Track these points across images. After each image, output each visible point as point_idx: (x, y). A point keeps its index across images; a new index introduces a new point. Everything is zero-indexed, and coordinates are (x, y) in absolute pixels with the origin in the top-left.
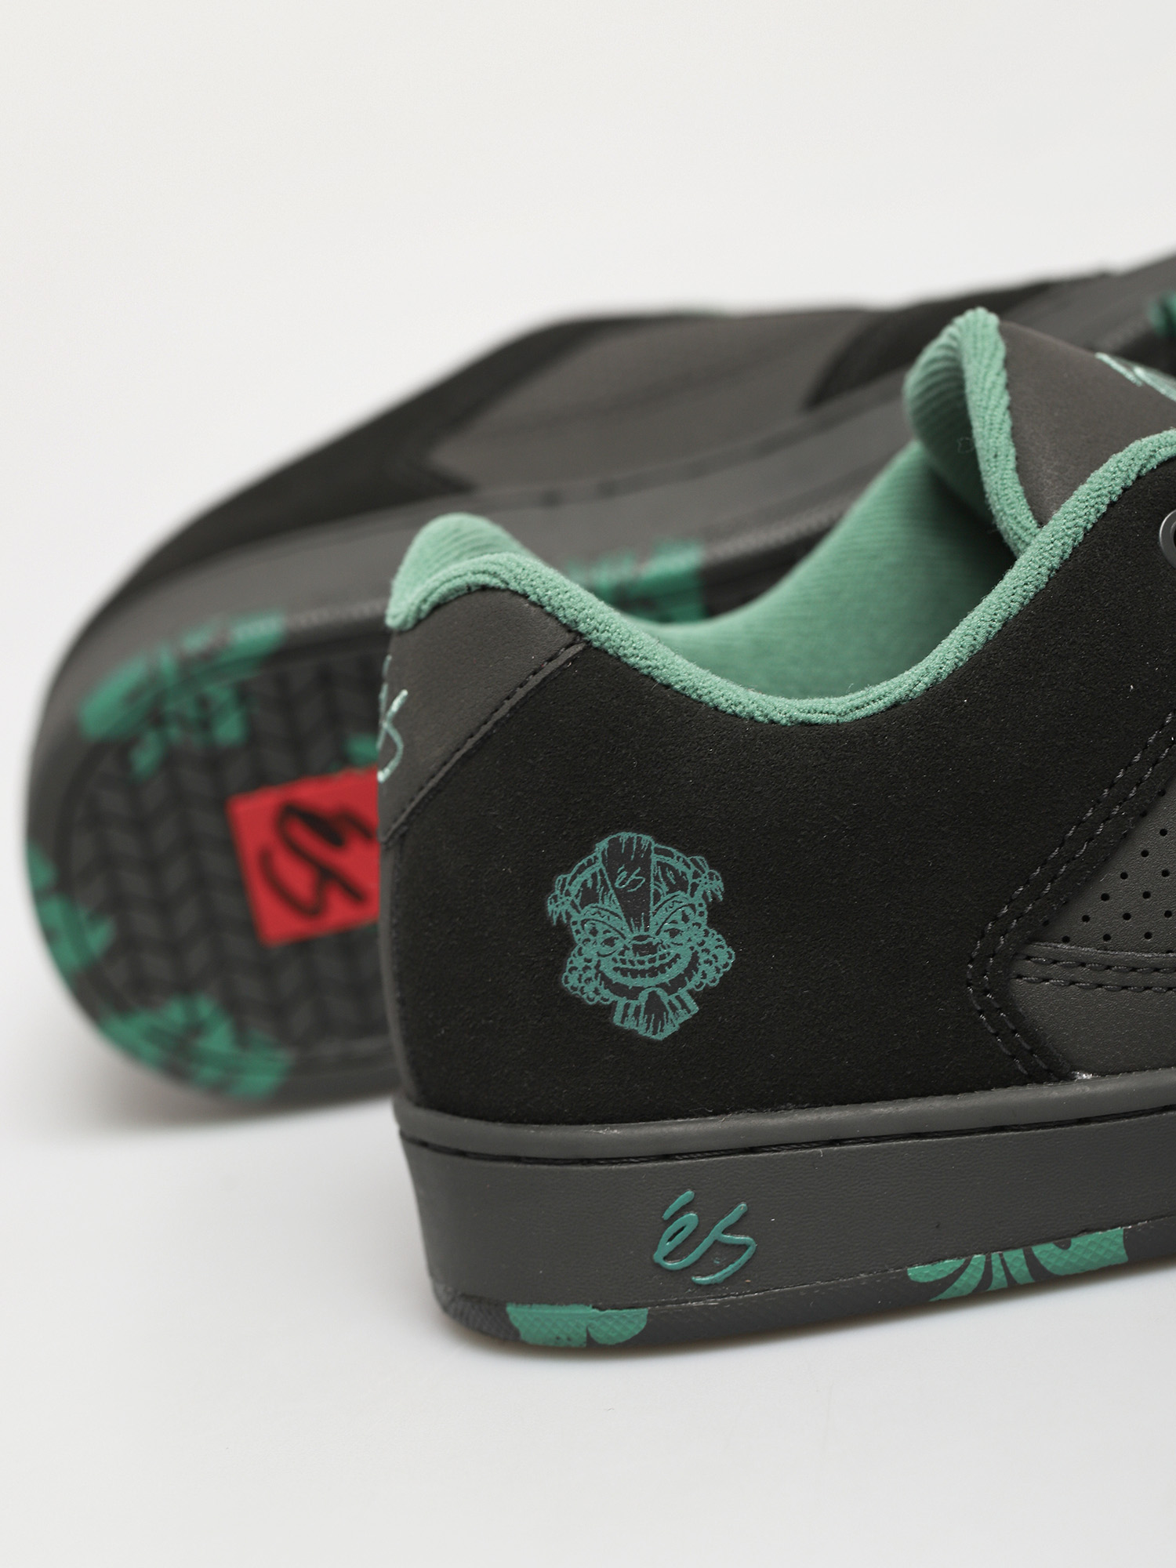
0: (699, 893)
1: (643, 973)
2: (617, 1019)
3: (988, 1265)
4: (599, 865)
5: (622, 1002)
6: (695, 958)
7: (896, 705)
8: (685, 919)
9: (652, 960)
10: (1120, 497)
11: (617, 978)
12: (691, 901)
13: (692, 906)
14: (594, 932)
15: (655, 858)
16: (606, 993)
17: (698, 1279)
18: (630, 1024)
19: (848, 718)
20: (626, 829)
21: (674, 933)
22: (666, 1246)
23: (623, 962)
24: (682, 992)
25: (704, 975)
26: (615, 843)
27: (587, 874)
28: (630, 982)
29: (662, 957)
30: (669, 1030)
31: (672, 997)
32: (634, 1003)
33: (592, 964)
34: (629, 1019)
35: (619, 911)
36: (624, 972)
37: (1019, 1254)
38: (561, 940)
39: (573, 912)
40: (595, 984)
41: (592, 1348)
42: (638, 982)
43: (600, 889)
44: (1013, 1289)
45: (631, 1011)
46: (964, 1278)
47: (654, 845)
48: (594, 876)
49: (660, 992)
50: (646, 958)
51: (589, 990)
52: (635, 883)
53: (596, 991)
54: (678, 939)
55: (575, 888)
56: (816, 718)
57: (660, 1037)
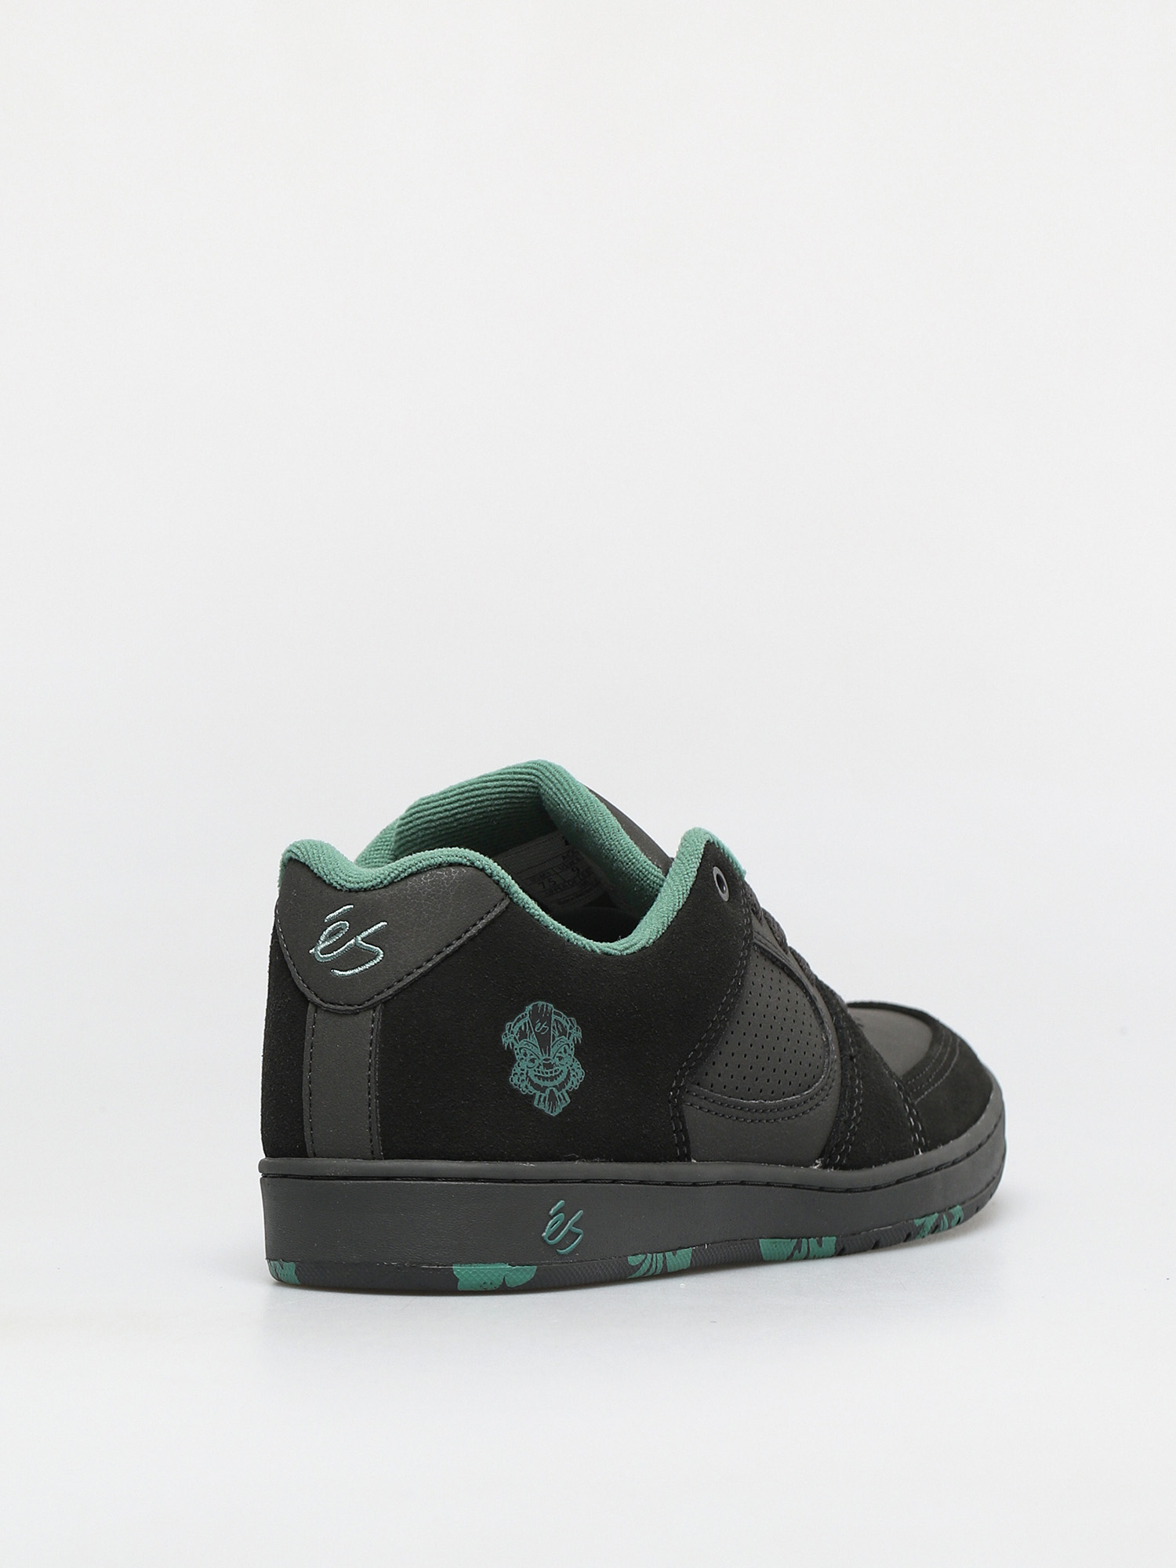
0: (571, 1038)
1: (547, 1079)
2: (535, 1103)
4: (527, 1018)
5: (538, 1093)
6: (569, 1073)
8: (565, 1051)
9: (551, 1073)
10: (703, 855)
11: (536, 1080)
12: (568, 1042)
13: (568, 1045)
14: (525, 1055)
15: (554, 1017)
16: (531, 1088)
17: (559, 1251)
18: (541, 1107)
19: (625, 953)
20: (542, 1000)
21: (560, 1058)
22: (550, 1231)
23: (539, 1072)
24: (564, 1091)
25: (573, 1083)
26: (536, 1007)
27: (521, 1023)
28: (542, 1083)
29: (556, 1071)
30: (558, 1111)
31: (559, 1094)
32: (543, 1095)
33: (525, 1072)
34: (541, 1104)
35: (537, 1044)
36: (539, 1077)
38: (508, 1058)
39: (515, 1043)
40: (526, 1083)
41: (504, 1289)
42: (546, 1083)
43: (528, 1031)
45: (542, 1099)
46: (643, 1266)
47: (554, 1010)
48: (525, 1024)
50: (548, 1071)
51: (523, 1085)
52: (544, 1029)
53: (526, 1087)
54: (562, 1062)
55: (515, 1030)
56: (613, 952)
57: (554, 1114)
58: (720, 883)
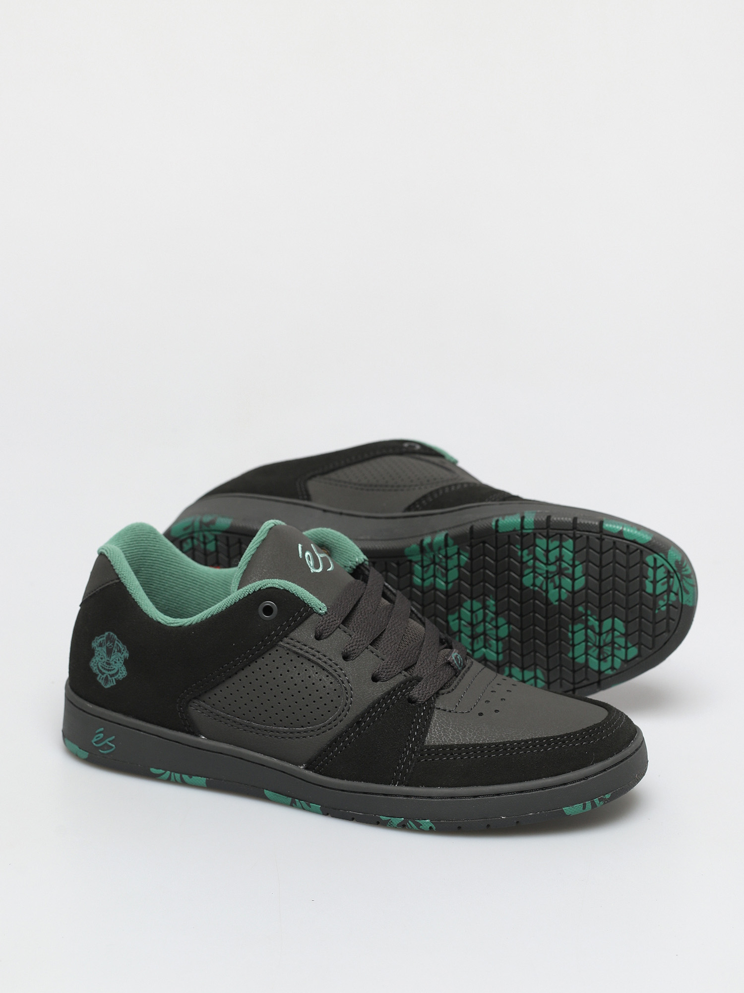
0: (123, 655)
1: (106, 670)
2: (98, 678)
3: (170, 775)
4: (105, 638)
5: (100, 675)
6: (118, 671)
7: (180, 626)
8: (119, 660)
10: (252, 594)
11: (101, 668)
12: (121, 656)
13: (121, 658)
14: (99, 654)
15: (116, 642)
16: (97, 671)
17: (100, 751)
18: (100, 681)
21: (115, 662)
22: (95, 740)
23: (103, 665)
24: (113, 678)
25: (119, 676)
26: (109, 634)
27: (102, 639)
28: (104, 671)
29: (111, 668)
30: (108, 686)
31: (111, 679)
32: (103, 676)
33: (97, 662)
34: (100, 679)
35: (106, 652)
36: (103, 667)
37: (179, 774)
38: (92, 653)
39: (97, 647)
40: (96, 667)
43: (103, 644)
44: (176, 782)
45: (101, 678)
46: (164, 776)
47: (117, 639)
49: (109, 676)
50: (108, 666)
51: (94, 668)
52: (110, 646)
53: (96, 669)
54: (116, 664)
55: (99, 641)
56: (162, 622)
57: (106, 687)
58: (268, 610)
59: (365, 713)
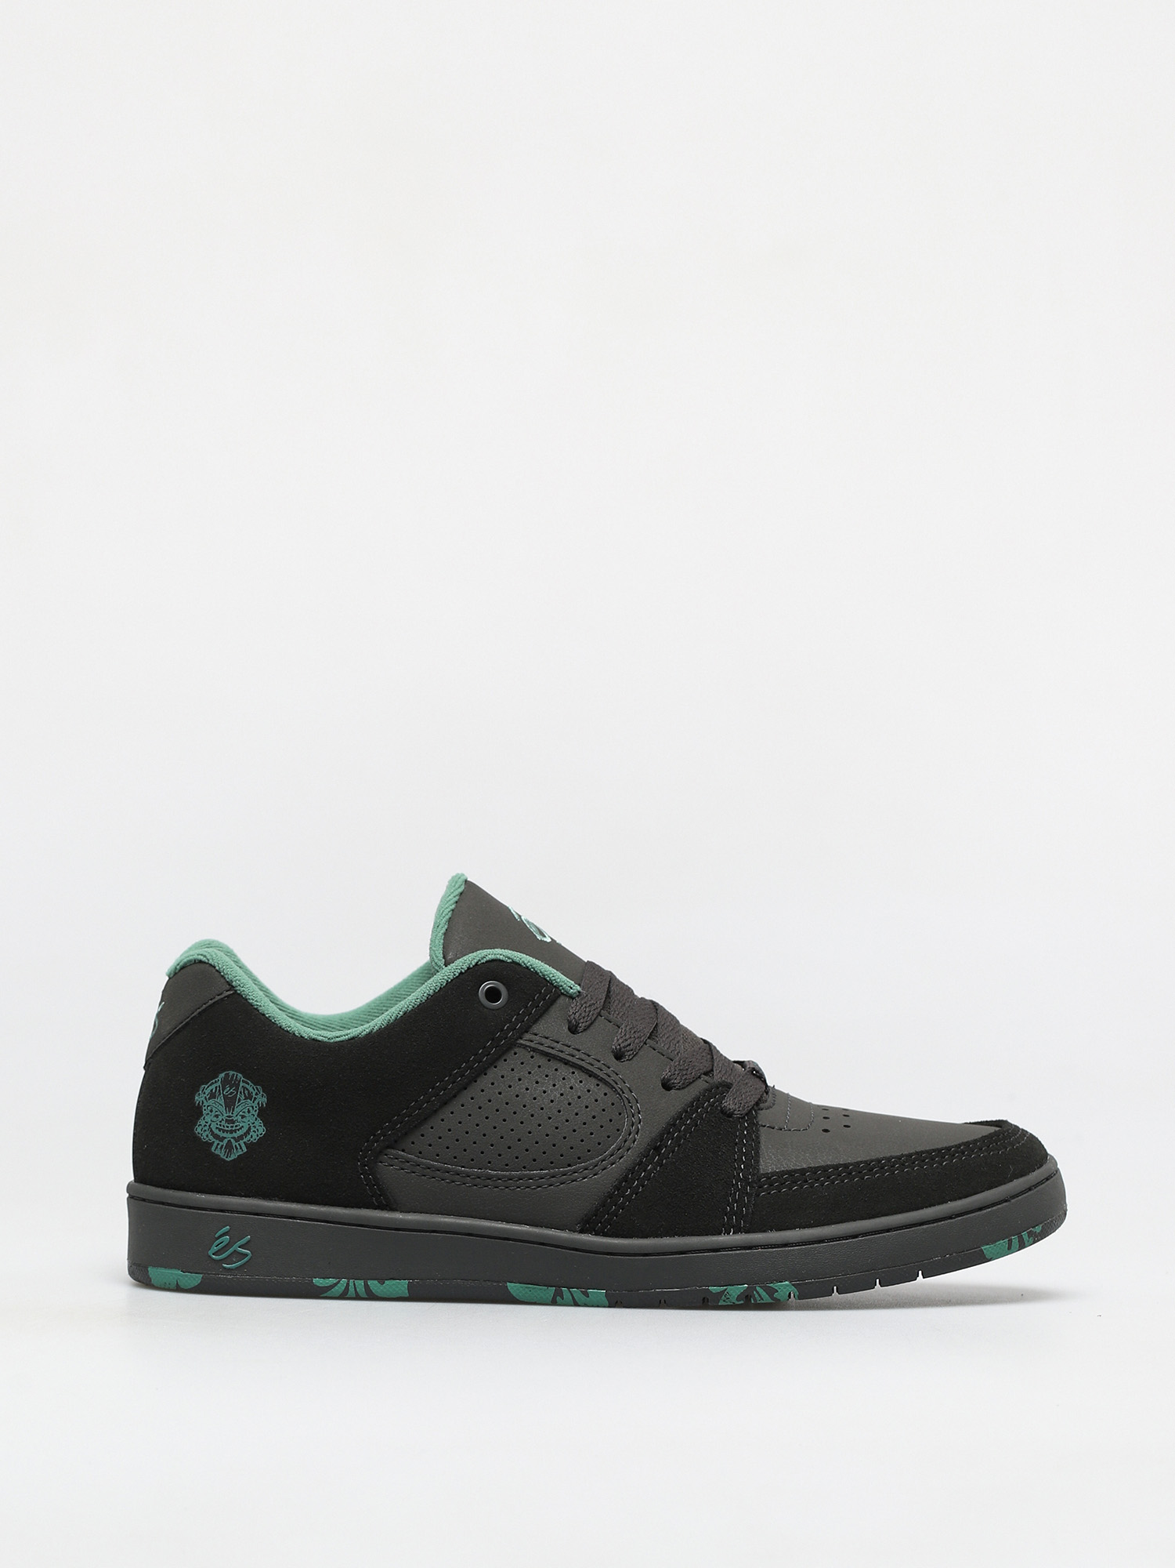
0: (256, 1102)
1: (227, 1131)
2: (213, 1149)
3: (348, 1284)
4: (219, 1083)
5: (217, 1142)
6: (250, 1129)
7: (353, 1038)
8: (249, 1112)
9: (232, 1127)
10: (466, 971)
12: (253, 1104)
13: (253, 1107)
14: (211, 1111)
15: (241, 1084)
16: (211, 1137)
17: (225, 1265)
18: (217, 1152)
19: (333, 1041)
20: (233, 1070)
21: (243, 1117)
22: (214, 1249)
23: (220, 1125)
24: (241, 1142)
25: (252, 1137)
26: (227, 1075)
27: (213, 1086)
29: (236, 1126)
30: (233, 1157)
31: (237, 1144)
32: (221, 1143)
33: (208, 1125)
34: (218, 1150)
35: (223, 1104)
36: (220, 1130)
37: (362, 1282)
38: (197, 1112)
39: (205, 1101)
40: (207, 1133)
41: (178, 1289)
42: (225, 1135)
43: (217, 1094)
44: (357, 1297)
45: (219, 1147)
46: (336, 1288)
47: (242, 1079)
48: (216, 1088)
49: (232, 1140)
50: (229, 1126)
51: (204, 1135)
52: (232, 1093)
53: (207, 1136)
54: (244, 1120)
55: (207, 1092)
56: (320, 1038)
57: (228, 1159)
58: (493, 995)
59: (664, 1134)
